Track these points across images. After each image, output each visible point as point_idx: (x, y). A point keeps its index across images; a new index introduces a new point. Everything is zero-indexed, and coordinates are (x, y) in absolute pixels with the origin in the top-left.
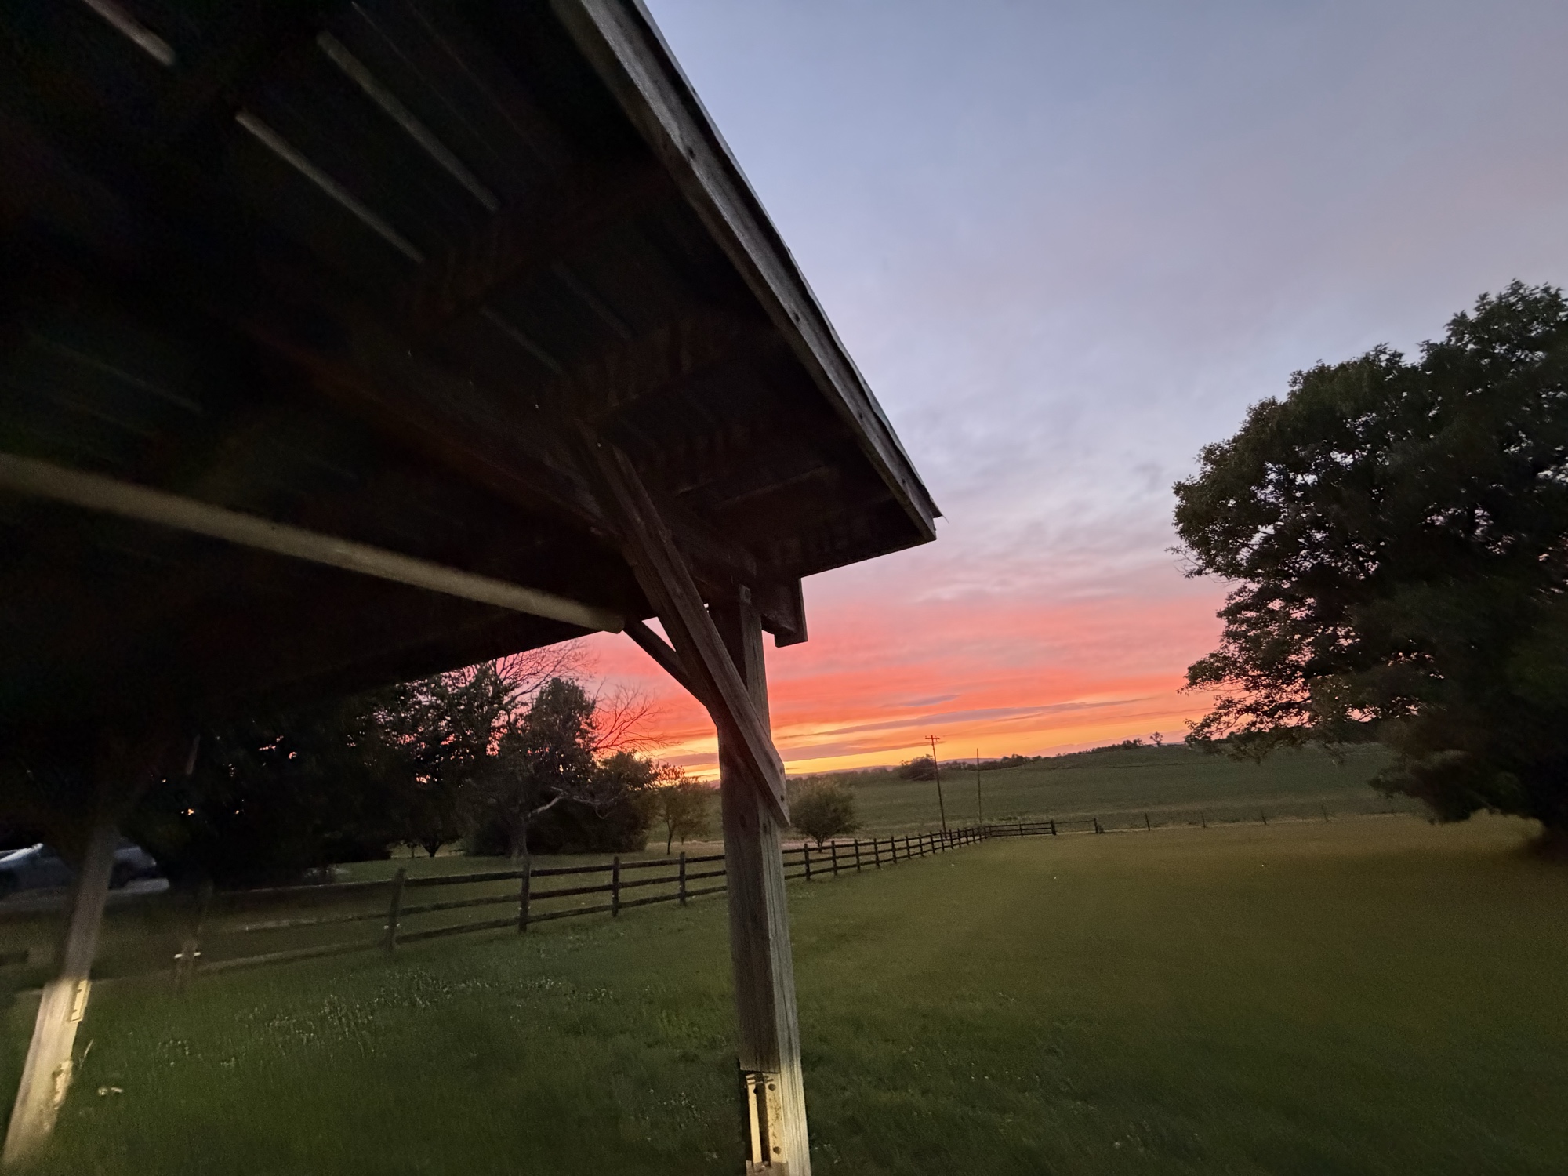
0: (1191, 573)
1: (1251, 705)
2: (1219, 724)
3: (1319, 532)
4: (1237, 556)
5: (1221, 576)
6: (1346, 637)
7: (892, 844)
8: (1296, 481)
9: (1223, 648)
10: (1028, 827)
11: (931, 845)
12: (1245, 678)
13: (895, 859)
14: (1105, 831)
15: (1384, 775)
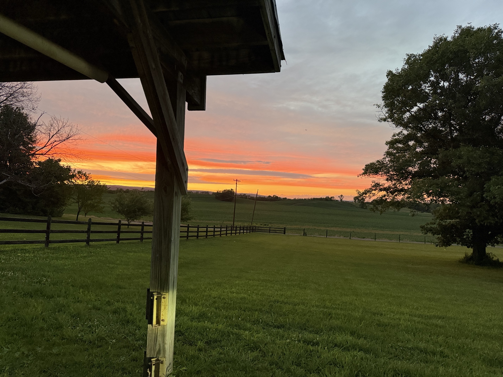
0: (381, 119)
1: (386, 187)
2: (371, 194)
3: (440, 112)
4: (404, 116)
5: (394, 124)
6: (435, 163)
7: (207, 229)
8: (440, 84)
9: (383, 159)
10: (273, 229)
11: (225, 231)
12: (388, 174)
13: (207, 236)
14: (307, 235)
15: (427, 225)
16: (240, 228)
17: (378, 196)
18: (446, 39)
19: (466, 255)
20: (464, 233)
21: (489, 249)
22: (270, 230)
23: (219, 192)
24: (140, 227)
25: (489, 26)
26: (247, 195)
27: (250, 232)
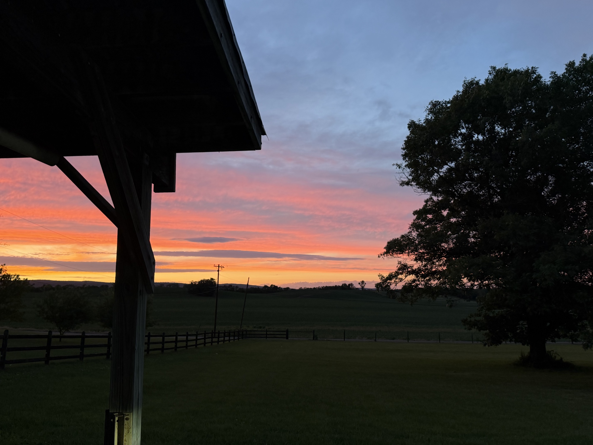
0: (404, 183)
1: (416, 269)
2: (397, 279)
3: (476, 173)
4: (431, 178)
5: (418, 188)
6: (474, 237)
7: (176, 338)
8: (474, 137)
9: (408, 233)
10: (271, 333)
11: (203, 340)
12: (416, 253)
13: (176, 348)
14: (319, 339)
15: (470, 317)
16: (224, 333)
17: (406, 282)
18: (477, 83)
19: (522, 356)
20: (517, 326)
21: (550, 346)
22: (267, 334)
23: (194, 284)
24: (80, 340)
25: (527, 68)
26: (234, 287)
27: (238, 339)
